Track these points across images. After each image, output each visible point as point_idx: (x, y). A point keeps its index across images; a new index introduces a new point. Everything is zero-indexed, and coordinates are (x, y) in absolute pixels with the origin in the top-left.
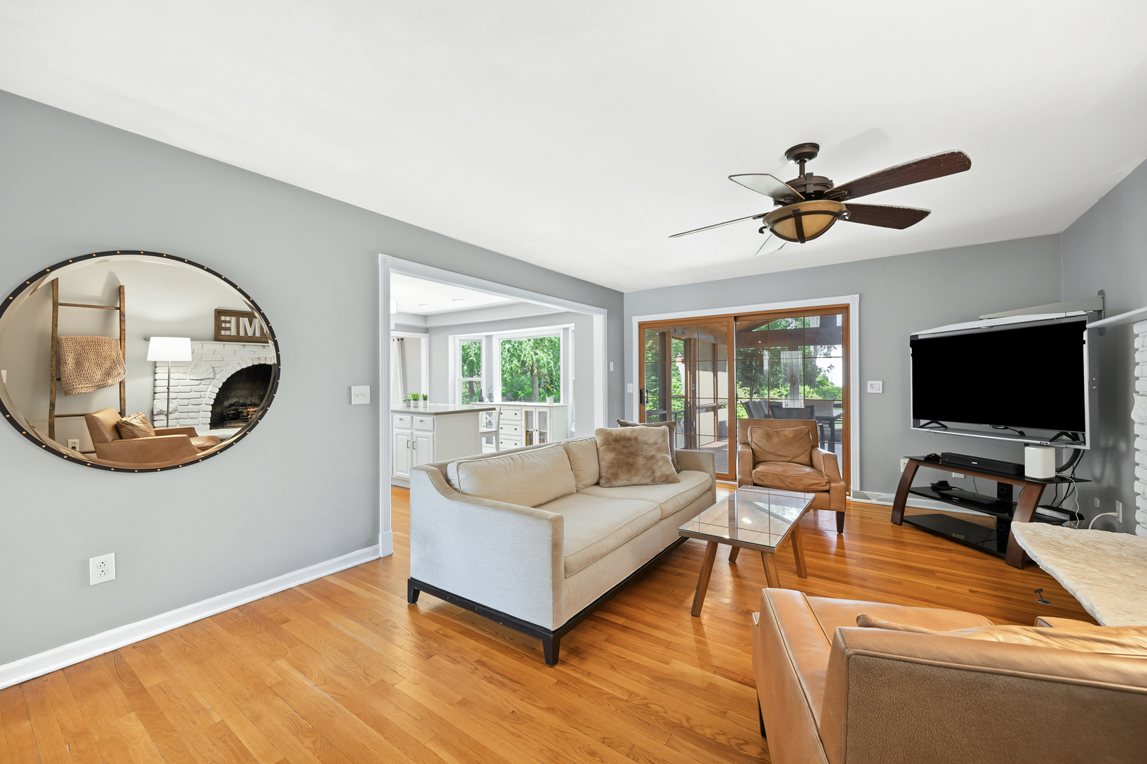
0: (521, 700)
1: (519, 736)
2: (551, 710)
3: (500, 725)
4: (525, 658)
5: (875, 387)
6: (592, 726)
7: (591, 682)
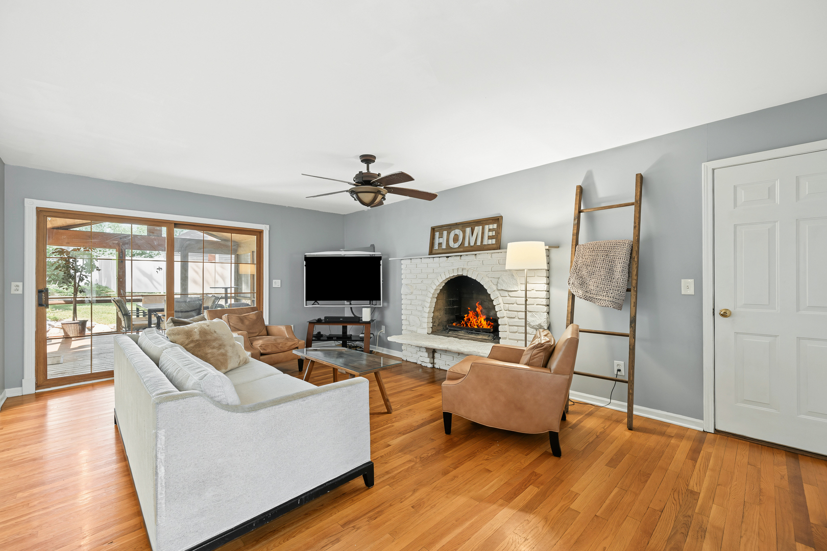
0: (401, 502)
1: (435, 505)
2: (415, 491)
3: (423, 514)
4: (355, 498)
5: (277, 283)
6: (433, 477)
7: (396, 472)
